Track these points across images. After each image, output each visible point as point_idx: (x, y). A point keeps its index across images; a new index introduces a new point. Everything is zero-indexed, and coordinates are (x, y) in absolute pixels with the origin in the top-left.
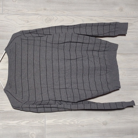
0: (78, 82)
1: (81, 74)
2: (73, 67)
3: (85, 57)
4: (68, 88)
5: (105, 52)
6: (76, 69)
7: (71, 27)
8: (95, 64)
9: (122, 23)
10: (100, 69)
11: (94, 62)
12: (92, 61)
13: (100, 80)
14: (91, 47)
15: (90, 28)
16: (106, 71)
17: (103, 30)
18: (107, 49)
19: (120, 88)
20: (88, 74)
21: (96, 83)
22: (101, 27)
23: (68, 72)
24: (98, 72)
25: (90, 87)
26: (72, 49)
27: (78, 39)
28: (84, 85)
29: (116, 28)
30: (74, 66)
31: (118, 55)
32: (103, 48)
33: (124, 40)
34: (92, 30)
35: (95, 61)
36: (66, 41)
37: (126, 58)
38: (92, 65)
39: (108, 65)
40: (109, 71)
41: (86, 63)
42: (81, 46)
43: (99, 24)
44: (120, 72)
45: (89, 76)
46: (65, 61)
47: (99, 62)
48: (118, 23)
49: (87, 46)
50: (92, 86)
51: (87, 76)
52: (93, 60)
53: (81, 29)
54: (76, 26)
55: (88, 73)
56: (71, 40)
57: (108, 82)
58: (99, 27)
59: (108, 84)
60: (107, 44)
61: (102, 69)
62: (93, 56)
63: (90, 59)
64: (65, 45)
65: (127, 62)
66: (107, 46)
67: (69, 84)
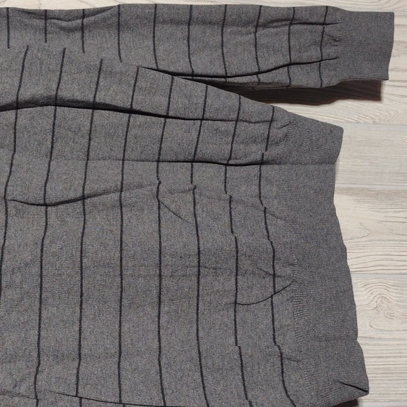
0: (84, 351)
1: (112, 294)
2: (55, 248)
3: (141, 186)
4: (10, 388)
5: (264, 167)
6: (78, 264)
7: (64, 24)
8: (203, 234)
9: (358, 13)
10: (232, 263)
11: (191, 219)
12: (183, 214)
13: (233, 340)
14: (179, 135)
15: (179, 34)
16: (269, 280)
17: (253, 49)
18: (274, 152)
19: (366, 392)
20: (156, 300)
21: (204, 354)
22: (244, 30)
23: (18, 281)
24: (218, 286)
25: (166, 385)
26: (67, 149)
27: (101, 83)
28: (123, 372)
29: (326, 38)
30: (60, 244)
31: (345, 197)
32: (254, 148)
33: (370, 121)
34: (193, 45)
35: (199, 212)
36: (26, 94)
37: (390, 214)
38: (179, 239)
39: (285, 244)
40: (290, 277)
41: (141, 227)
42: (121, 132)
43: (229, 13)
44: (362, 296)
45: (165, 309)
46: (12, 211)
47: (227, 220)
48: (336, 10)
49: (159, 133)
50: (179, 374)
51: (148, 309)
52: (186, 211)
53: (126, 36)
54: (92, 19)
55: (155, 292)
56: (54, 86)
57: (285, 350)
58: (228, 30)
59: (286, 362)
60: (274, 124)
61: (245, 264)
62: (191, 186)
63: (167, 201)
64: (22, 121)
65: (396, 238)
66: (274, 131)
67: (21, 364)
